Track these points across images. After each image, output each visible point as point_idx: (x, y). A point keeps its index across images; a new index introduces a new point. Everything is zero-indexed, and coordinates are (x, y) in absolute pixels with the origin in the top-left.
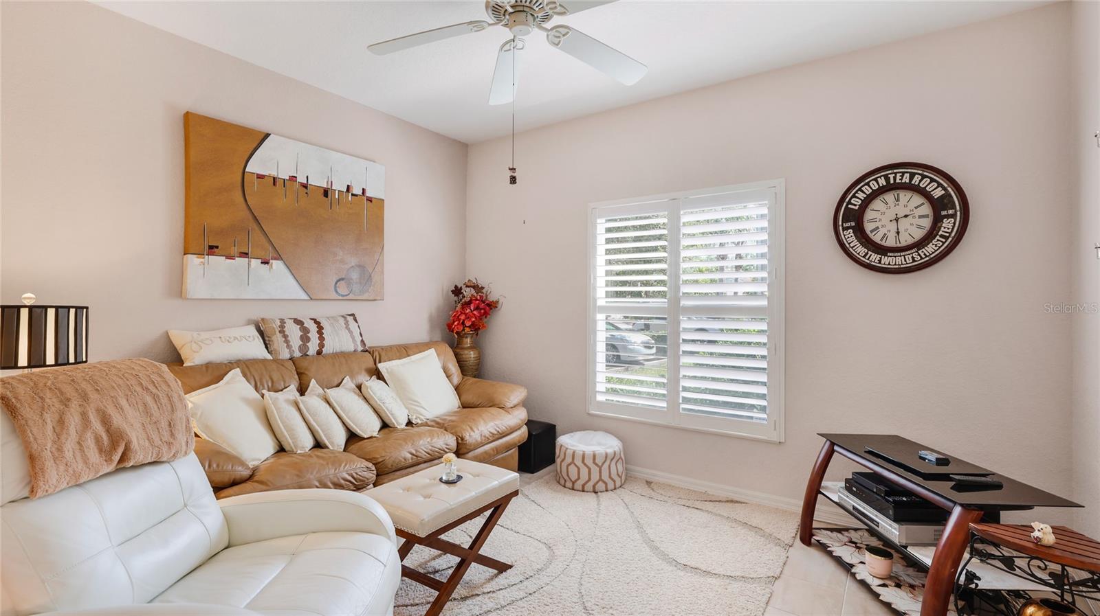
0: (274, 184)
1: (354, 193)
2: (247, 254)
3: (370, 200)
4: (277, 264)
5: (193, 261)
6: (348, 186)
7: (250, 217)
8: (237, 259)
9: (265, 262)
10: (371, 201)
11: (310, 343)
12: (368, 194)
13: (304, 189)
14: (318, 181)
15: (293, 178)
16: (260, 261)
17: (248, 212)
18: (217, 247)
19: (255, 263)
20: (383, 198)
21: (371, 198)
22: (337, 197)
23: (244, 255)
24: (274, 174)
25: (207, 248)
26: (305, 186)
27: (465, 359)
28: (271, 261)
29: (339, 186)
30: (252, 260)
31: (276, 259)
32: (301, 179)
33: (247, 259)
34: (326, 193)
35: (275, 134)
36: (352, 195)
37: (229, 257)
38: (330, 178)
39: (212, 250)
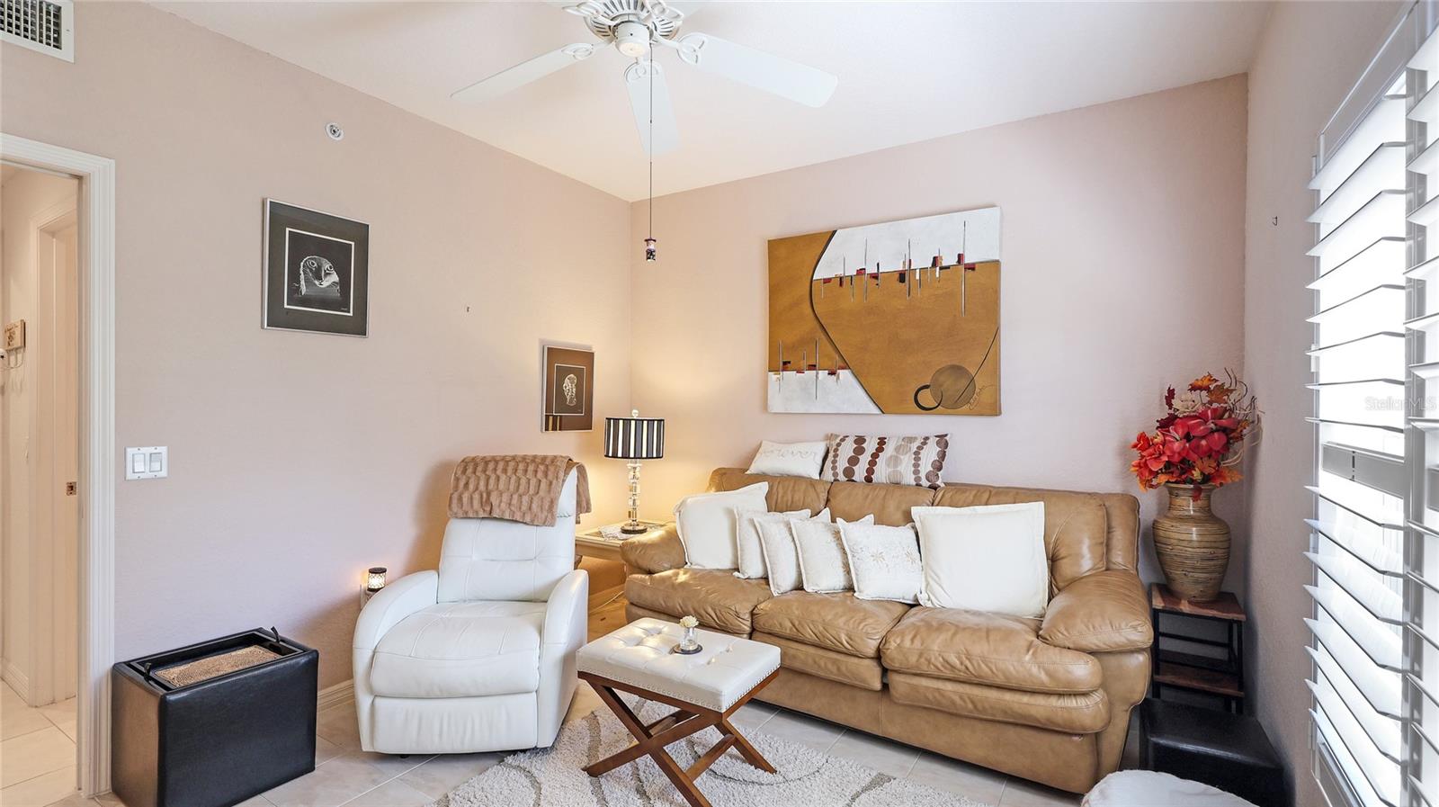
0: (841, 285)
1: (944, 264)
2: (815, 366)
3: (971, 267)
4: (845, 375)
5: (773, 376)
6: (935, 258)
7: (818, 326)
8: (806, 372)
9: (832, 373)
10: (973, 269)
11: (857, 466)
12: (967, 260)
13: (874, 280)
14: (892, 265)
15: (861, 272)
16: (827, 372)
17: (815, 322)
18: (789, 362)
19: (823, 374)
20: (997, 258)
21: (974, 264)
22: (918, 277)
23: (812, 367)
24: (840, 273)
25: (781, 364)
26: (875, 276)
27: (1164, 540)
28: (838, 371)
29: (921, 261)
30: (820, 372)
31: (843, 368)
32: (871, 269)
33: (815, 372)
34: (902, 277)
35: (841, 228)
36: (941, 268)
37: (800, 371)
38: (907, 256)
39: (786, 365)
